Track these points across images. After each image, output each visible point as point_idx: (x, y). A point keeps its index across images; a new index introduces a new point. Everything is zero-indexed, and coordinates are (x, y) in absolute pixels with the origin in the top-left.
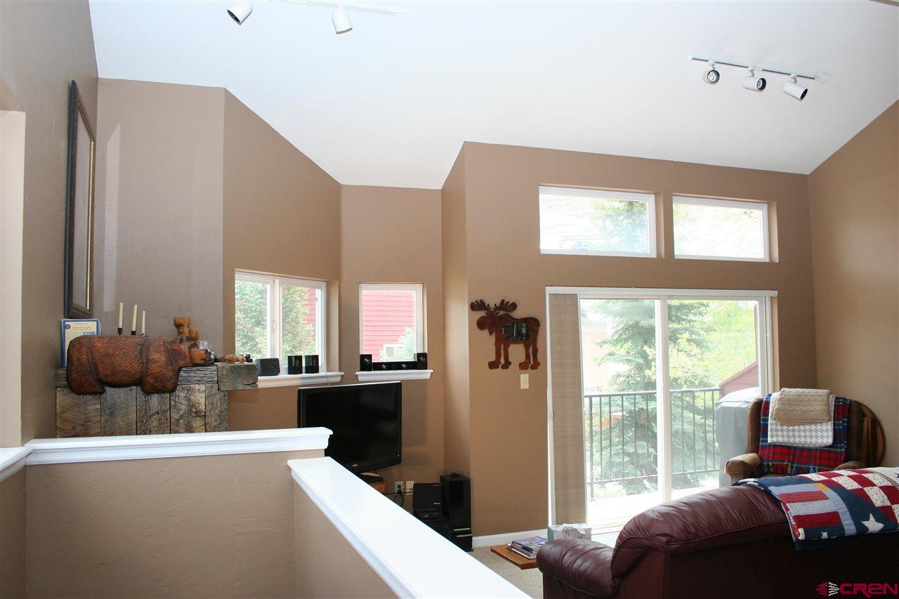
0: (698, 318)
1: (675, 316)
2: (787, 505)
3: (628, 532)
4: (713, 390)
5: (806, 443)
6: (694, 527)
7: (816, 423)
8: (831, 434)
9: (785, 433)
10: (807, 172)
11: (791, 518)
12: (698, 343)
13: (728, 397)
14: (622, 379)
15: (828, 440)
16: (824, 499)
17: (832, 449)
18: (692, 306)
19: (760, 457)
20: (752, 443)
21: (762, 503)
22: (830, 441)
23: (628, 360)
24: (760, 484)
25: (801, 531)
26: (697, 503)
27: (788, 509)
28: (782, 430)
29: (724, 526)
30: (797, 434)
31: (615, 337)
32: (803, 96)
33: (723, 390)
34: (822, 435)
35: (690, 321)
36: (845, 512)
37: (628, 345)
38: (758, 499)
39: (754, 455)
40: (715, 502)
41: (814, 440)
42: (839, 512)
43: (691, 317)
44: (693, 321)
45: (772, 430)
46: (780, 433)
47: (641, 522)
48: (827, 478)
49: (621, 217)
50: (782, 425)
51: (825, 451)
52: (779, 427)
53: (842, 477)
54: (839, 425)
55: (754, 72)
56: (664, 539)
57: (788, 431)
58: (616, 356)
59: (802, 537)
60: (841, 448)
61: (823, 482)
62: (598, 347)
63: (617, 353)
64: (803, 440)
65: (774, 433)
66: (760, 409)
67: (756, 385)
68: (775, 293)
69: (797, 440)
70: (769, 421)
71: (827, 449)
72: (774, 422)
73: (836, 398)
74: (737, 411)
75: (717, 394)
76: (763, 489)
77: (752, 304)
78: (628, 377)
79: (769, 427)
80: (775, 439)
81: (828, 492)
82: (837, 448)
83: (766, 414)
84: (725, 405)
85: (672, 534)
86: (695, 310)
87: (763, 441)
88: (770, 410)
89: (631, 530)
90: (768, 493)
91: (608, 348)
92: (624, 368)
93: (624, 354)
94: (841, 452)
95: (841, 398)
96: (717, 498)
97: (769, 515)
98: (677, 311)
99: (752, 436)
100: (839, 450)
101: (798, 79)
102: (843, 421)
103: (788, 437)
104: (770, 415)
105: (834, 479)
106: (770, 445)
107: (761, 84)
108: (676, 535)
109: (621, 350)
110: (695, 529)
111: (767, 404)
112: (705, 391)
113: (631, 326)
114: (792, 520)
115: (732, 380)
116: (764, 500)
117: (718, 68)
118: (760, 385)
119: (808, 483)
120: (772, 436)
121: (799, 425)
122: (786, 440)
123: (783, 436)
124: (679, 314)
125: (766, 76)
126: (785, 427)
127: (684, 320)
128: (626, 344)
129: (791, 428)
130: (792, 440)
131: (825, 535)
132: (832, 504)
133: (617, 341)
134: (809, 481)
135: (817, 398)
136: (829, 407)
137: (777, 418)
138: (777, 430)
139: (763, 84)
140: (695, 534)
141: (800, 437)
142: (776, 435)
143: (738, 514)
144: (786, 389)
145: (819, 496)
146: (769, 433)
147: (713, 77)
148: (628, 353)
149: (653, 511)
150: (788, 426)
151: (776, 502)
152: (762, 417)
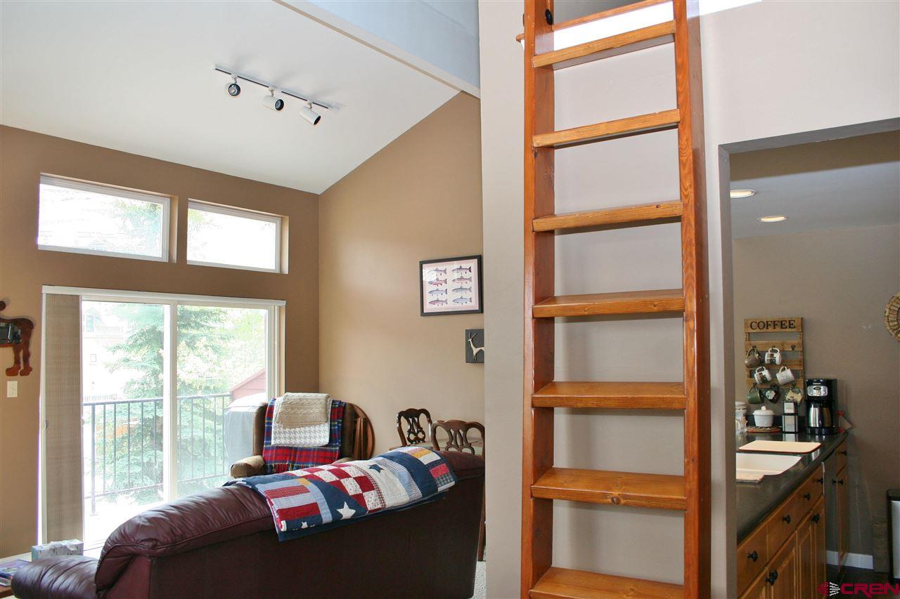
0: (218, 325)
1: (195, 322)
2: (272, 500)
3: (113, 541)
4: (223, 396)
5: (306, 443)
6: (181, 530)
7: (315, 425)
8: (327, 434)
9: (287, 435)
10: (319, 193)
11: (275, 512)
12: (215, 350)
13: (237, 402)
14: (136, 386)
15: (325, 440)
16: (306, 492)
17: (328, 448)
18: (211, 312)
19: (264, 459)
20: (256, 445)
21: (249, 500)
22: (326, 440)
23: (142, 366)
24: (248, 483)
25: (283, 523)
26: (187, 506)
27: (272, 504)
28: (285, 433)
29: (210, 525)
30: (298, 435)
31: (130, 343)
32: (316, 122)
33: (233, 396)
34: (320, 436)
35: (209, 328)
36: (323, 503)
37: (144, 350)
38: (245, 497)
39: (259, 457)
40: (204, 503)
41: (313, 440)
42: (318, 503)
43: (211, 323)
44: (213, 328)
45: (275, 433)
46: (282, 435)
47: (127, 531)
48: (309, 474)
49: (143, 218)
50: (284, 428)
51: (322, 450)
52: (282, 430)
53: (323, 471)
54: (335, 426)
55: (274, 92)
56: (150, 544)
57: (290, 433)
58: (130, 363)
59: (284, 529)
60: (336, 446)
61: (306, 477)
62: (110, 353)
63: (132, 358)
64: (303, 441)
65: (278, 435)
66: (264, 414)
67: (262, 390)
68: (283, 303)
69: (298, 441)
70: (273, 424)
71: (325, 448)
72: (277, 425)
73: (333, 401)
74: (245, 415)
75: (227, 399)
76: (250, 487)
77: (263, 313)
78: (143, 384)
79: (273, 430)
80: (278, 442)
81: (310, 485)
82: (333, 446)
83: (270, 417)
84: (233, 410)
85: (157, 538)
86: (215, 317)
87: (267, 444)
88: (274, 413)
89: (116, 539)
90: (255, 492)
91: (121, 354)
92: (139, 375)
93: (140, 360)
94: (336, 450)
95: (337, 401)
96: (207, 499)
97: (255, 511)
98: (196, 317)
99: (257, 439)
100: (334, 449)
101: (313, 105)
102: (339, 423)
103: (290, 438)
104: (274, 419)
105: (316, 474)
106: (273, 447)
107: (279, 105)
108: (161, 539)
109: (137, 356)
110: (182, 531)
111: (272, 408)
112: (215, 397)
113: (148, 331)
114: (276, 514)
115: (243, 386)
116: (251, 498)
117: (240, 82)
118: (267, 391)
119: (292, 478)
120: (275, 439)
121: (299, 427)
122: (288, 441)
123: (285, 438)
124: (198, 320)
125: (285, 98)
126: (287, 430)
127: (203, 326)
128: (141, 350)
129: (292, 430)
130: (293, 441)
131: (305, 525)
132: (314, 496)
133: (132, 346)
134: (293, 477)
135: (316, 402)
136: (326, 410)
137: (280, 420)
138: (280, 433)
139: (280, 105)
140: (182, 535)
141: (300, 438)
142: (279, 437)
143: (225, 513)
144: (289, 394)
145: (301, 490)
146: (273, 435)
147: (234, 90)
148: (143, 359)
149: (140, 517)
150: (290, 428)
151: (262, 499)
152: (266, 421)
